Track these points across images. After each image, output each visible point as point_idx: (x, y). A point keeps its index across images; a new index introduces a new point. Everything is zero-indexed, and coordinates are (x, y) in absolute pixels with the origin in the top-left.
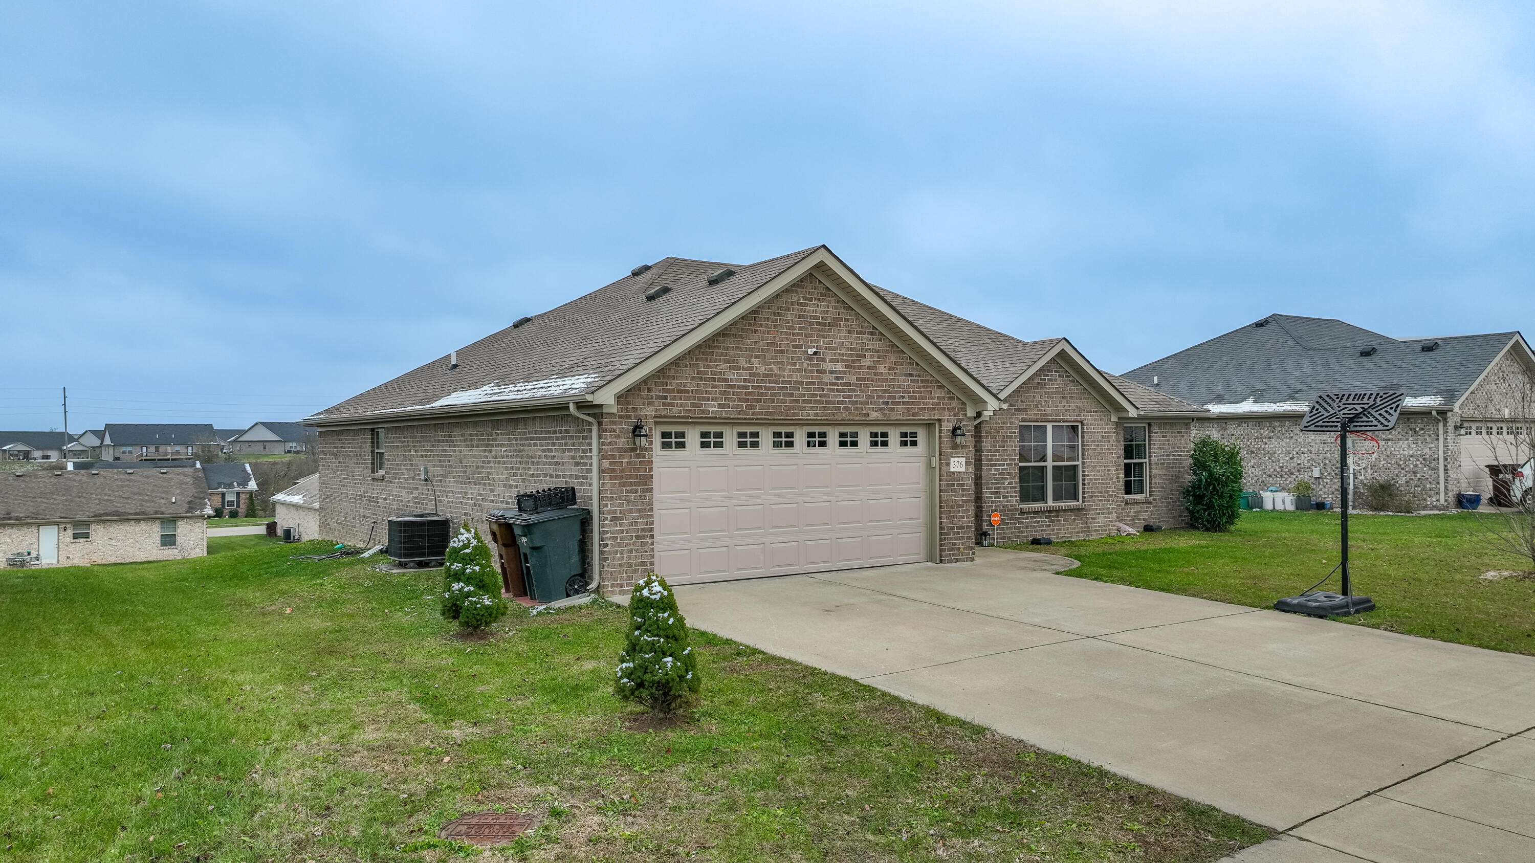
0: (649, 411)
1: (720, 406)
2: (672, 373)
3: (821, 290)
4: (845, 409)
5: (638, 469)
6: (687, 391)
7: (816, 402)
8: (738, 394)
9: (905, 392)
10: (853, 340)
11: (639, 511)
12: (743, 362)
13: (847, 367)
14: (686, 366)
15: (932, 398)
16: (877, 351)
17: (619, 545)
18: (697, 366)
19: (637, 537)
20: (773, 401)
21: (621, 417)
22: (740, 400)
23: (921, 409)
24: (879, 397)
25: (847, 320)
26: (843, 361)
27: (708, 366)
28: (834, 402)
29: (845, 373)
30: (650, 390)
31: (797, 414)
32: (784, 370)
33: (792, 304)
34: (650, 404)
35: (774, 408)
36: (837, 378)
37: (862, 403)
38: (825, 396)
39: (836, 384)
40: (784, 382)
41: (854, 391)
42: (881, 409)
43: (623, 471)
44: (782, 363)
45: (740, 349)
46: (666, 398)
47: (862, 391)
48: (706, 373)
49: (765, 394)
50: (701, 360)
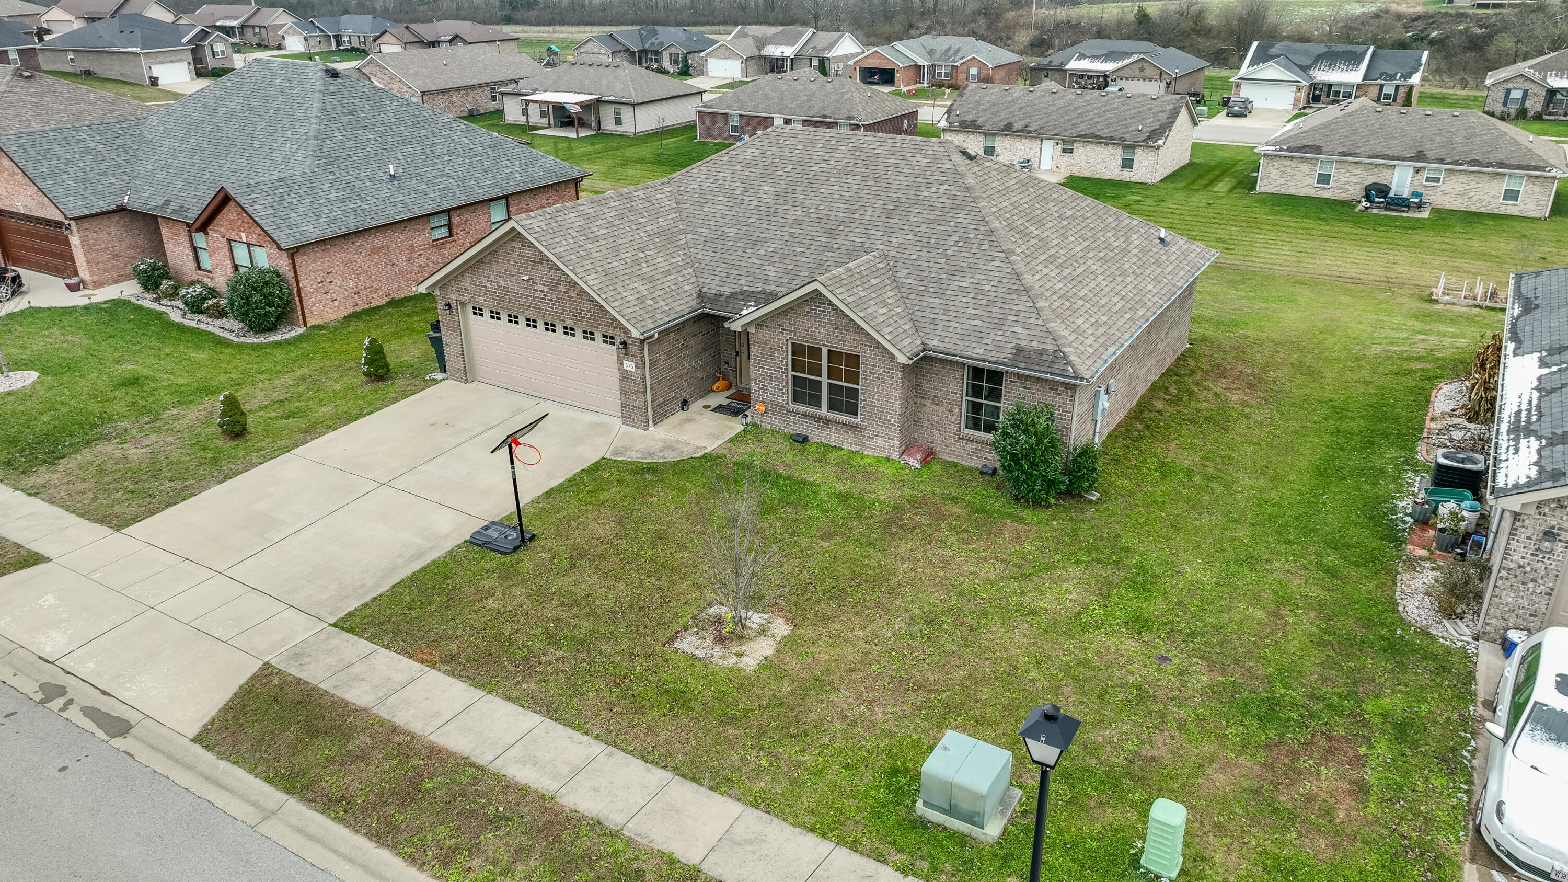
0: (454, 297)
2: (461, 279)
5: (453, 324)
7: (533, 307)
8: (492, 295)
11: (456, 344)
14: (466, 276)
16: (568, 283)
17: (450, 357)
18: (471, 277)
19: (457, 356)
21: (442, 297)
22: (493, 299)
27: (476, 278)
28: (543, 310)
29: (549, 293)
30: (452, 286)
31: (531, 311)
34: (453, 293)
36: (544, 295)
38: (538, 305)
39: (544, 299)
43: (448, 323)
45: (491, 271)
46: (459, 291)
49: (506, 298)
50: (473, 274)
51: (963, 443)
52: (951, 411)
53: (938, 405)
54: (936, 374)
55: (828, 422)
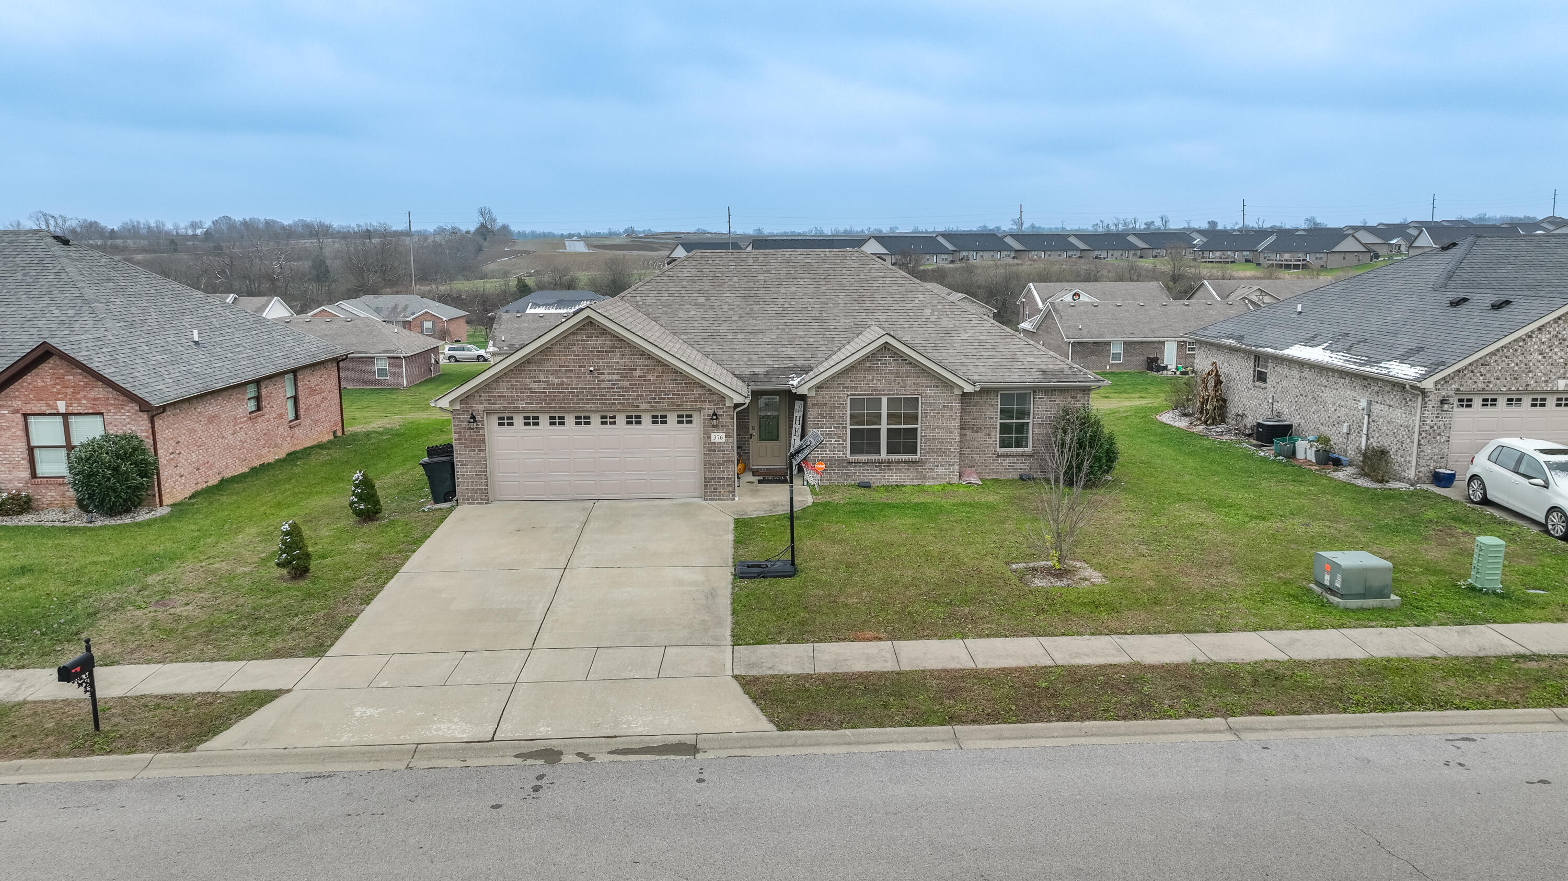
0: (481, 408)
1: (526, 404)
2: (494, 386)
3: (600, 331)
4: (618, 403)
5: (476, 439)
6: (505, 396)
7: (596, 399)
8: (538, 396)
9: (670, 391)
10: (626, 360)
11: (477, 461)
12: (542, 378)
13: (621, 377)
14: (503, 382)
15: (694, 394)
16: (647, 366)
17: (466, 479)
18: (511, 381)
19: (476, 475)
20: (564, 400)
21: (463, 411)
22: (540, 400)
23: (684, 402)
24: (646, 395)
25: (621, 348)
26: (618, 373)
27: (518, 381)
28: (610, 400)
29: (620, 381)
30: (480, 396)
31: (583, 407)
32: (572, 381)
33: (577, 341)
34: (481, 404)
35: (564, 404)
36: (613, 384)
37: (632, 399)
38: (603, 396)
39: (612, 388)
40: (571, 388)
41: (627, 392)
42: (649, 403)
43: (466, 440)
44: (571, 377)
45: (540, 370)
46: (490, 400)
47: (633, 392)
48: (517, 385)
49: (559, 396)
50: (514, 378)
51: (1000, 460)
52: (989, 435)
53: (977, 432)
54: (974, 406)
55: (890, 462)
